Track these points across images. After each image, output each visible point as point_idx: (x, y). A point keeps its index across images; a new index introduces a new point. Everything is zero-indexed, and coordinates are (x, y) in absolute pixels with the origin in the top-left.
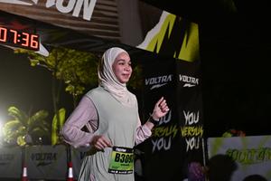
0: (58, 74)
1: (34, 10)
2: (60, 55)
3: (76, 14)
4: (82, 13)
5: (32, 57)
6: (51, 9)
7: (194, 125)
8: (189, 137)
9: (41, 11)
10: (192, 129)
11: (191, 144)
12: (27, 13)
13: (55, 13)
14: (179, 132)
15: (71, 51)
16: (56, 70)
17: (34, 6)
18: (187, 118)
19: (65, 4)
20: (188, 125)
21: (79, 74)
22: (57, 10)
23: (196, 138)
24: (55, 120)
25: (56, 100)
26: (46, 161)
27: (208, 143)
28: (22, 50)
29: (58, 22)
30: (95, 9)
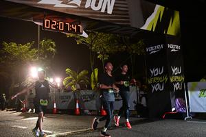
0: (93, 48)
1: (79, 10)
2: (94, 37)
3: (103, 11)
4: (106, 10)
5: (78, 39)
6: (88, 9)
7: (178, 75)
8: (175, 83)
9: (82, 10)
10: (177, 77)
11: (176, 87)
12: (75, 12)
13: (91, 11)
14: (169, 80)
15: (100, 34)
16: (91, 46)
17: (78, 8)
18: (174, 70)
19: (96, 5)
20: (174, 75)
21: (105, 48)
22: (91, 9)
23: (180, 83)
24: (92, 75)
25: (92, 64)
26: (89, 99)
27: (188, 86)
28: (72, 35)
29: (93, 16)
30: (114, 6)
